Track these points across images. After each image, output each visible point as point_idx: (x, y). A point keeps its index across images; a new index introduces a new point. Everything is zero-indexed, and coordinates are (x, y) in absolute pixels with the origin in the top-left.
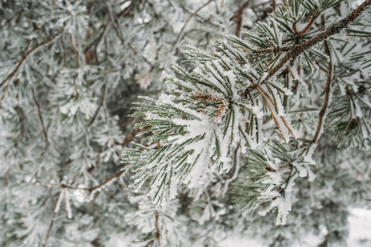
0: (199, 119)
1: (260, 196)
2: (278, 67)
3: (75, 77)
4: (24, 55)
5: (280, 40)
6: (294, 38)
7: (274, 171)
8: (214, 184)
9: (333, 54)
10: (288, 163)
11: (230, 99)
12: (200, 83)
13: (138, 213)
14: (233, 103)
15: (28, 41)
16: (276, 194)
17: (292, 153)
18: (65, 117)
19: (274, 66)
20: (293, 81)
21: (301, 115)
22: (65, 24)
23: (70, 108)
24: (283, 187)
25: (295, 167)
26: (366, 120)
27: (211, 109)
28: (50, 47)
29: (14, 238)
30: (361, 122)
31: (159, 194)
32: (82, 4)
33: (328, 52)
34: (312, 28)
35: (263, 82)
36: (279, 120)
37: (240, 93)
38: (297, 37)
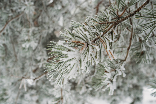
0: (74, 51)
1: (103, 83)
2: (108, 30)
3: (28, 32)
4: (7, 22)
5: (110, 19)
6: (117, 18)
7: (108, 72)
8: (86, 77)
9: (133, 24)
10: (114, 69)
11: (88, 43)
12: (75, 36)
13: (54, 89)
14: (89, 44)
15: (9, 17)
16: (109, 82)
17: (116, 65)
18: (24, 49)
19: (107, 30)
20: (115, 36)
21: (122, 49)
22: (25, 9)
23: (26, 45)
24: (112, 79)
25: (117, 71)
26: (147, 52)
27: (80, 47)
28: (18, 19)
29: (3, 99)
30: (145, 52)
31: (60, 82)
32: (32, 1)
33: (131, 24)
34: (125, 14)
35: (102, 36)
36: (108, 52)
37: (92, 41)
38: (119, 17)
